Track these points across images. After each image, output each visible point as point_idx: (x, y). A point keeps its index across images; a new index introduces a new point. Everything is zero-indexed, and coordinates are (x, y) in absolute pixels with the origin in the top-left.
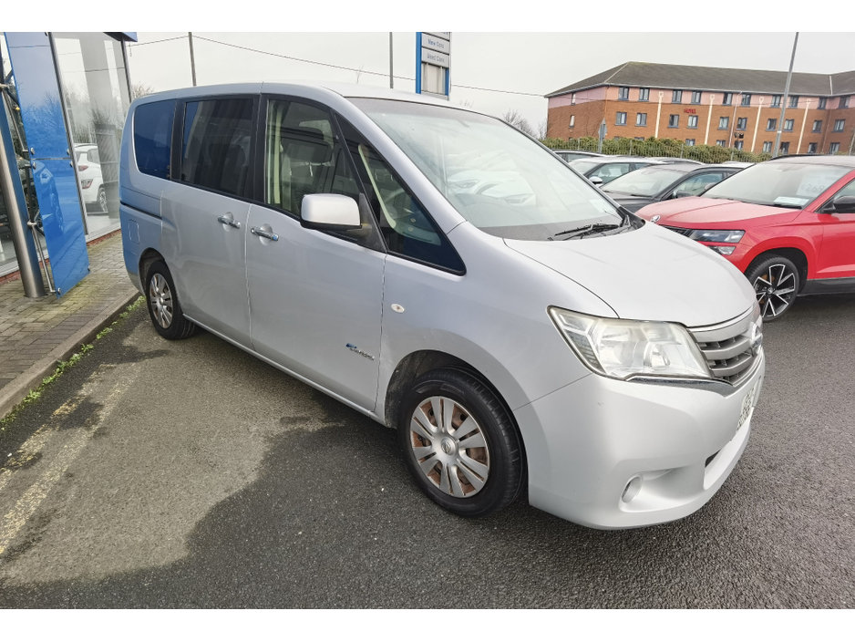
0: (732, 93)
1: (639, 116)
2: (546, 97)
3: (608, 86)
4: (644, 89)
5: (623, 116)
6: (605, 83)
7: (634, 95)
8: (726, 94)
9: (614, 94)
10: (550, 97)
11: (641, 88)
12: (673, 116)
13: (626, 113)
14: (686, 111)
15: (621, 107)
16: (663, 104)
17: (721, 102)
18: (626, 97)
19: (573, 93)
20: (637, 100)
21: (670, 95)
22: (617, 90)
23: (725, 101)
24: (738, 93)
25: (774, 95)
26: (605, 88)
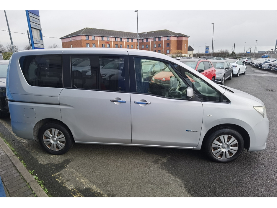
0: (117, 38)
1: (93, 44)
2: (60, 38)
3: (82, 35)
4: (93, 36)
5: (88, 44)
6: (81, 34)
7: (91, 38)
8: (116, 38)
9: (84, 38)
10: (62, 38)
11: (92, 36)
12: (103, 44)
13: (89, 44)
14: (106, 43)
15: (87, 42)
16: (99, 41)
17: (115, 40)
18: (88, 39)
19: (70, 37)
20: (92, 39)
21: (101, 38)
22: (85, 36)
23: (116, 40)
24: (118, 38)
25: (127, 38)
26: (81, 36)
